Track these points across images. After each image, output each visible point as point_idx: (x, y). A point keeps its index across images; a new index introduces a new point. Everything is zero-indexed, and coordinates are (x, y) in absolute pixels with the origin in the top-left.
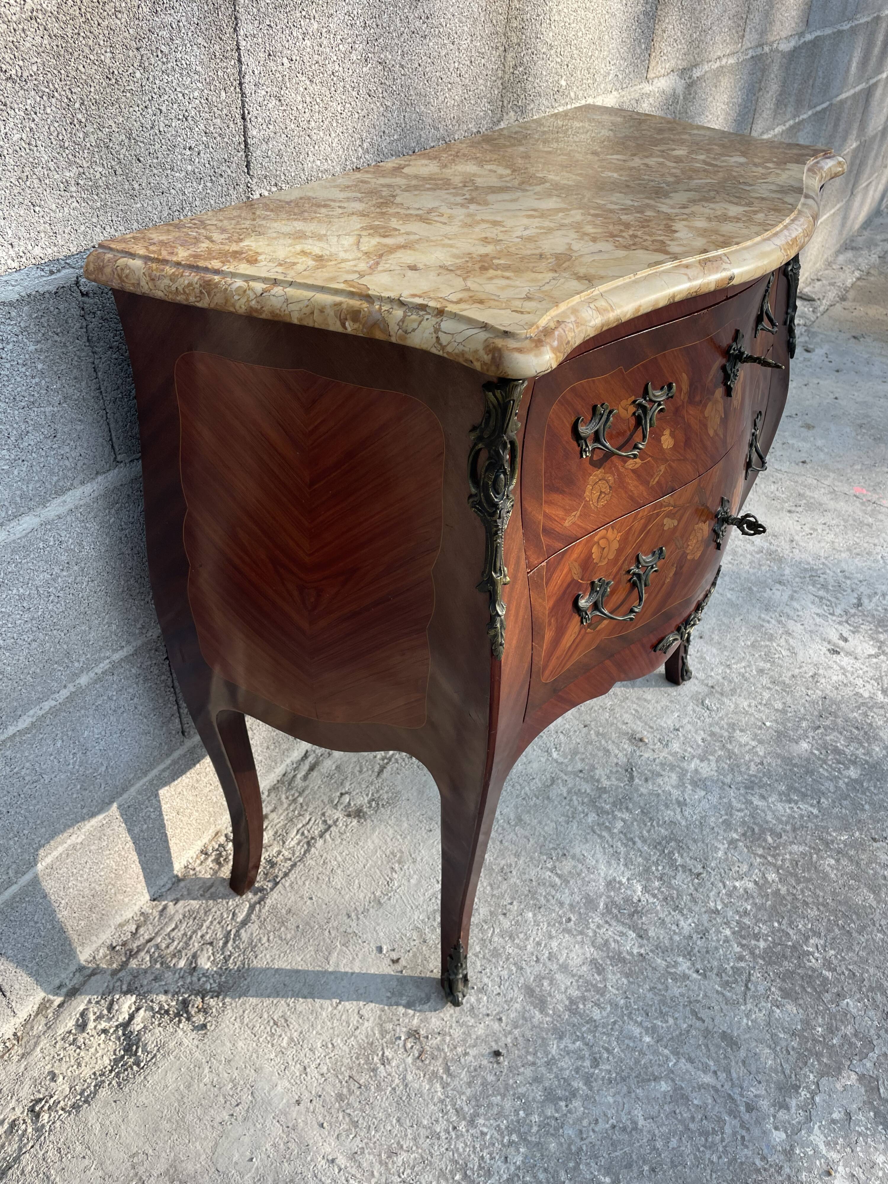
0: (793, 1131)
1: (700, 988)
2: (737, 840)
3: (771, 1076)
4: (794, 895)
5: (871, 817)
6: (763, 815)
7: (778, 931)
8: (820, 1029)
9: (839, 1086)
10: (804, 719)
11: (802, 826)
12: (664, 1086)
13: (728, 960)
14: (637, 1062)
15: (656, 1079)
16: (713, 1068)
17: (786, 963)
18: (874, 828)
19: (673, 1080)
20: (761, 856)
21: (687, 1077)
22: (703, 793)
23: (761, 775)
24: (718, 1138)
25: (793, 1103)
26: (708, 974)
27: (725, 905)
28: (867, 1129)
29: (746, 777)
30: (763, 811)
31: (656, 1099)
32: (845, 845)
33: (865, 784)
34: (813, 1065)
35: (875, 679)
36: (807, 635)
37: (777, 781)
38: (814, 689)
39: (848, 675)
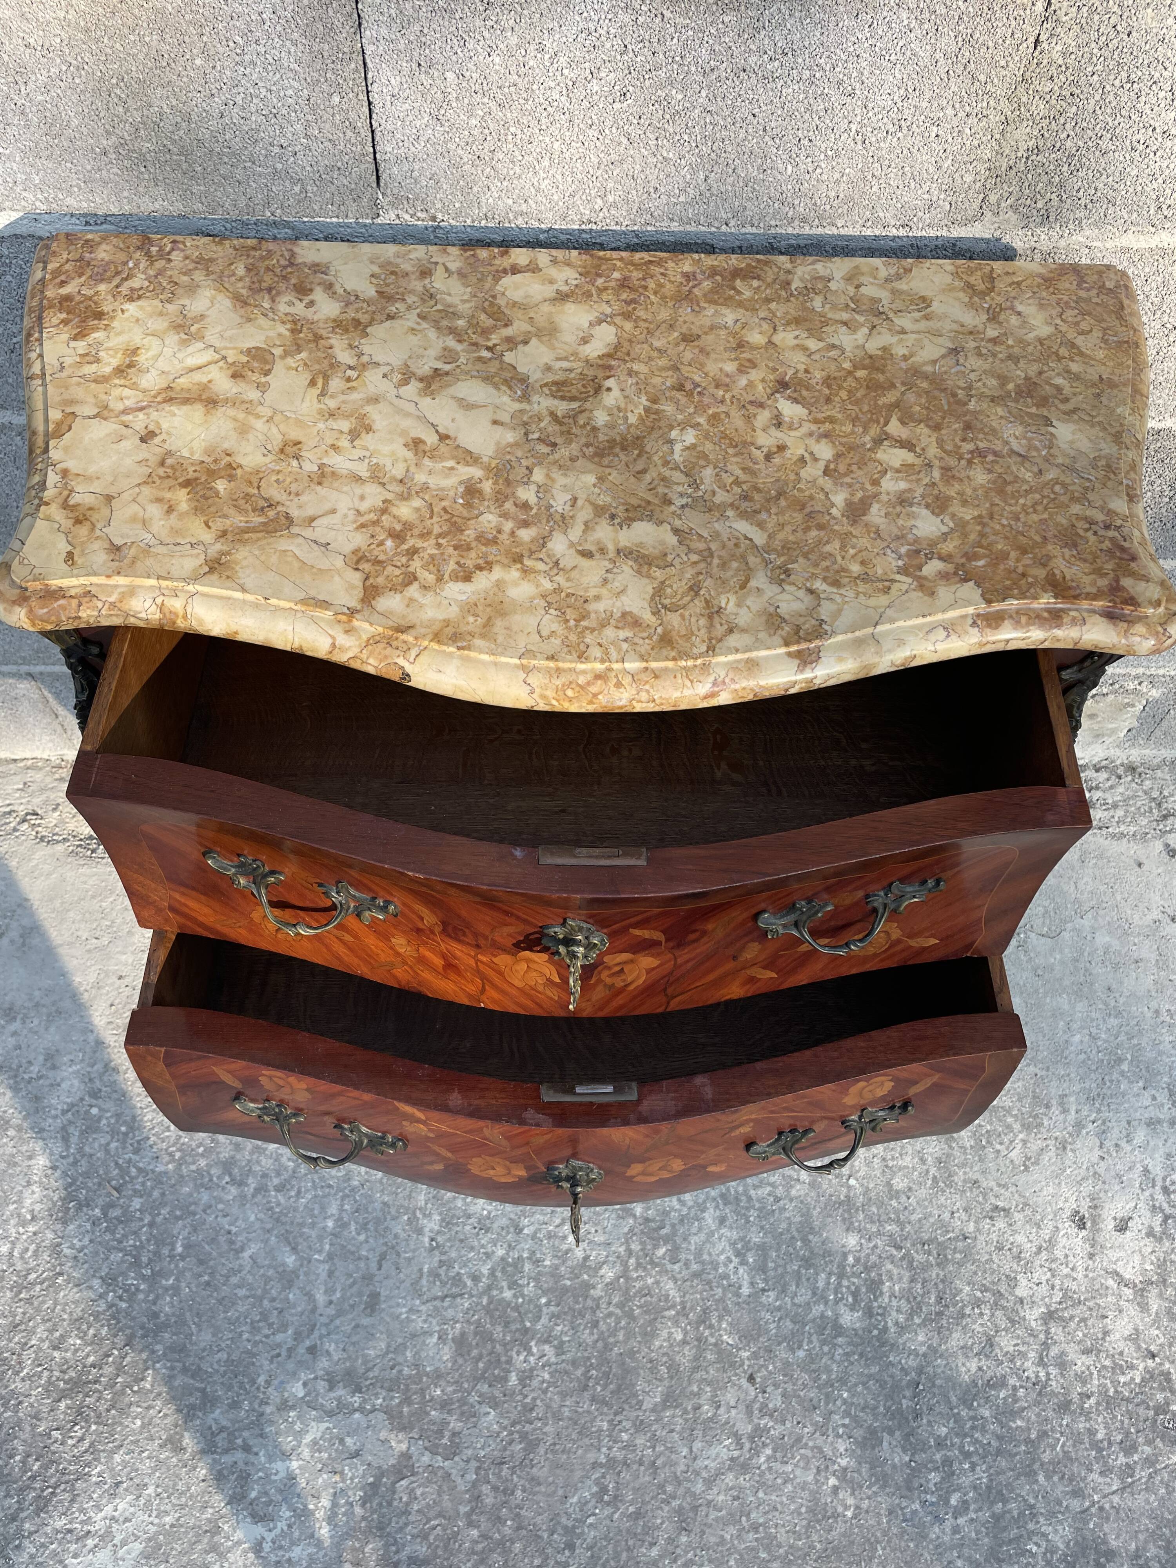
0: (310, 1403)
1: (414, 1251)
2: (634, 1216)
3: (357, 1358)
4: (598, 1307)
5: (787, 1364)
6: (694, 1230)
7: (536, 1306)
8: (439, 1392)
9: (383, 1435)
10: (901, 1225)
11: (709, 1283)
12: (290, 1260)
13: (465, 1266)
14: (302, 1225)
15: (294, 1250)
16: (334, 1298)
17: (499, 1329)
18: (770, 1373)
19: (301, 1265)
20: (630, 1252)
21: (313, 1277)
23: (757, 1205)
24: (266, 1331)
25: (340, 1392)
26: (437, 1252)
27: (533, 1237)
28: (352, 1479)
30: (700, 1229)
31: (274, 1258)
32: (716, 1345)
33: (840, 1340)
34: (393, 1398)
35: (1066, 1294)
36: (1083, 1172)
37: (762, 1228)
38: (973, 1218)
39: (1044, 1255)
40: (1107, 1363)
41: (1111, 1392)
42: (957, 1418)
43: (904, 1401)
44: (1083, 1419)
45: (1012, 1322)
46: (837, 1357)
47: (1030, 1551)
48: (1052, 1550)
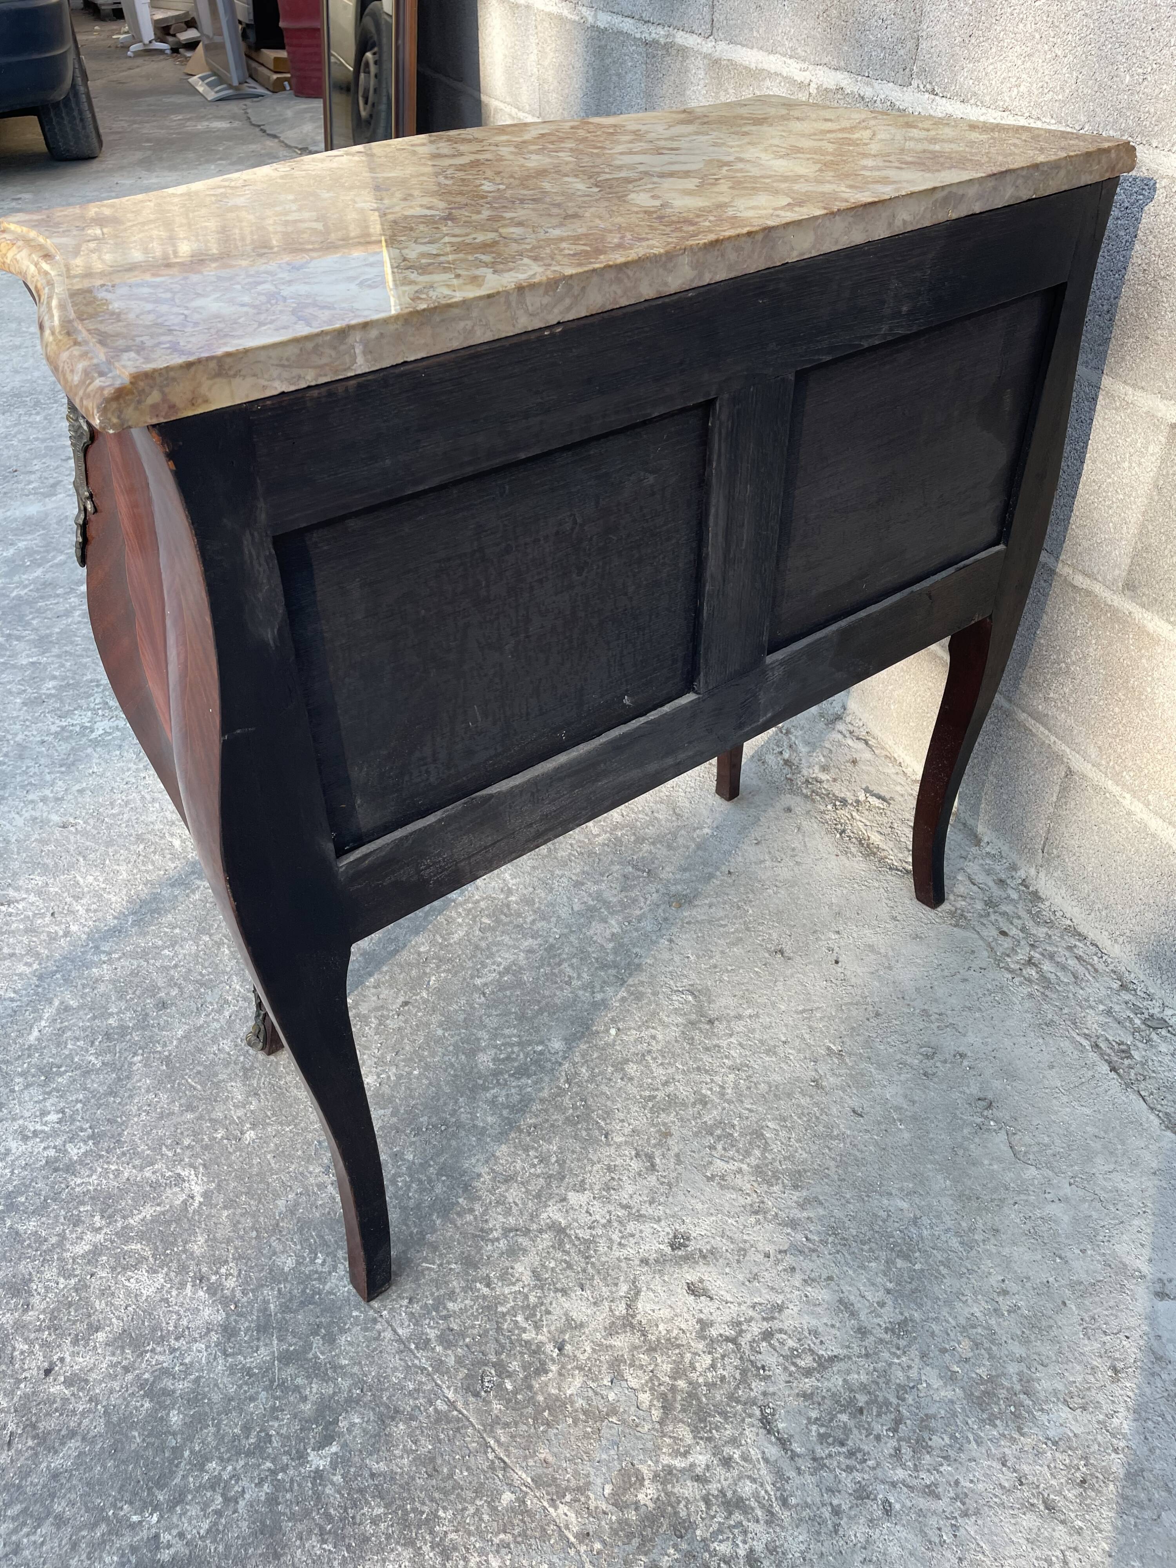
2: (507, 897)
5: (428, 1024)
6: (514, 936)
10: (592, 1079)
11: (474, 956)
18: (416, 1015)
22: (576, 908)
23: (556, 971)
29: (565, 956)
30: (517, 940)
32: (425, 973)
33: (463, 1057)
35: (589, 1243)
36: (737, 1236)
37: (538, 979)
38: (630, 1139)
39: (621, 1213)
40: (532, 1299)
41: (500, 1309)
42: (425, 1165)
43: (426, 1118)
44: (463, 1284)
45: (538, 1196)
46: (447, 1058)
47: (316, 1257)
48: (322, 1279)
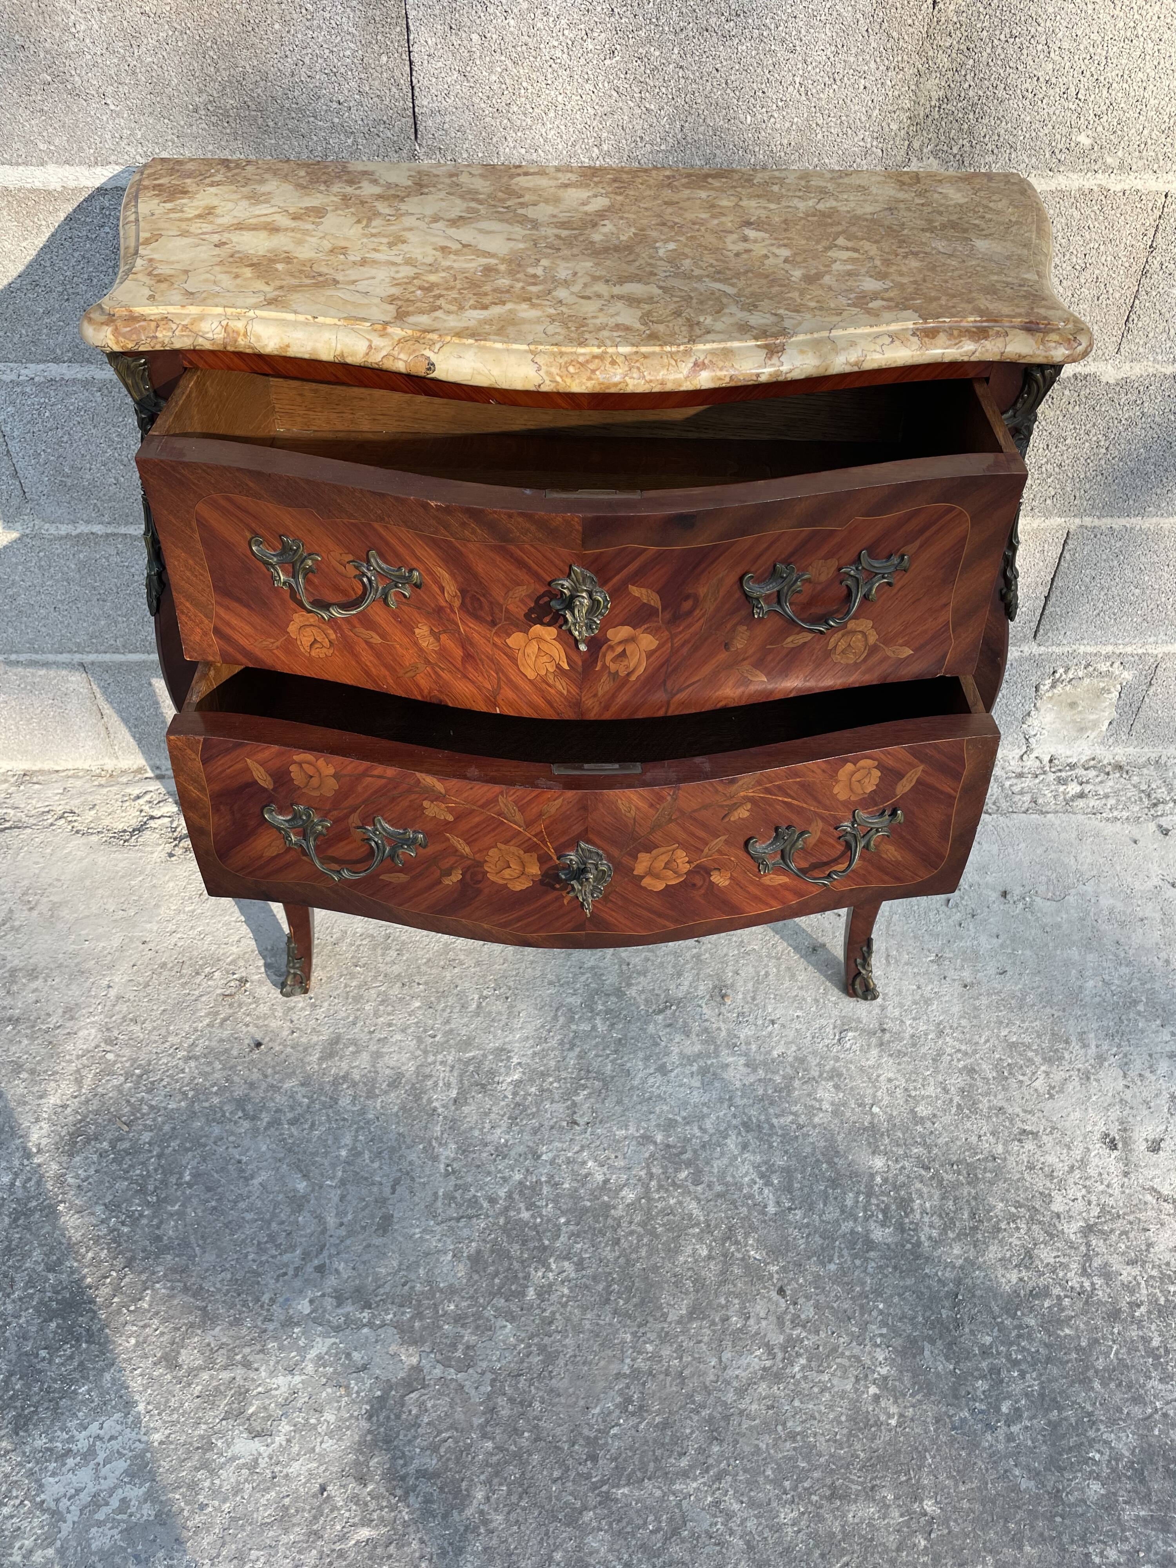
0: (317, 1318)
1: (429, 1176)
2: (655, 1143)
3: (367, 1277)
4: (619, 1225)
5: (817, 1277)
6: (717, 1155)
7: (555, 1225)
8: (452, 1307)
9: (393, 1349)
10: (929, 1148)
11: (734, 1202)
12: (302, 1186)
13: (481, 1189)
14: (316, 1154)
15: (306, 1176)
16: (345, 1220)
17: (516, 1247)
18: (801, 1286)
19: (313, 1191)
20: (651, 1176)
21: (323, 1202)
22: (698, 1084)
23: (780, 1132)
24: (274, 1252)
25: (349, 1308)
26: (452, 1177)
27: (552, 1162)
28: (358, 1393)
29: (763, 1117)
30: (722, 1154)
31: (285, 1184)
32: (743, 1259)
33: (872, 1254)
34: (403, 1313)
35: (1104, 1209)
36: (1109, 1100)
37: (786, 1152)
38: (1001, 1141)
39: (1077, 1174)
40: (1154, 1273)
41: (1162, 1301)
42: (1002, 1328)
43: (943, 1311)
44: (1135, 1327)
45: (1051, 1236)
46: (870, 1270)
47: (1093, 1459)
48: (1118, 1458)
